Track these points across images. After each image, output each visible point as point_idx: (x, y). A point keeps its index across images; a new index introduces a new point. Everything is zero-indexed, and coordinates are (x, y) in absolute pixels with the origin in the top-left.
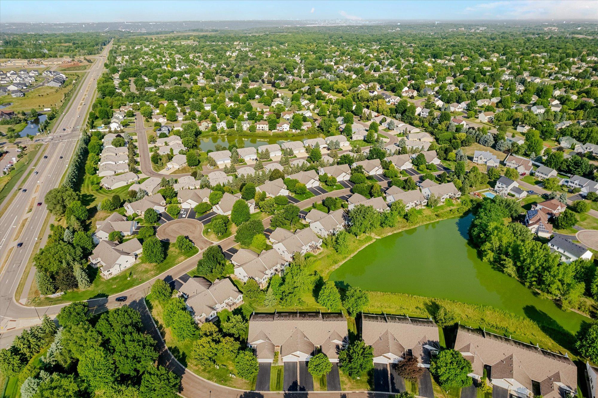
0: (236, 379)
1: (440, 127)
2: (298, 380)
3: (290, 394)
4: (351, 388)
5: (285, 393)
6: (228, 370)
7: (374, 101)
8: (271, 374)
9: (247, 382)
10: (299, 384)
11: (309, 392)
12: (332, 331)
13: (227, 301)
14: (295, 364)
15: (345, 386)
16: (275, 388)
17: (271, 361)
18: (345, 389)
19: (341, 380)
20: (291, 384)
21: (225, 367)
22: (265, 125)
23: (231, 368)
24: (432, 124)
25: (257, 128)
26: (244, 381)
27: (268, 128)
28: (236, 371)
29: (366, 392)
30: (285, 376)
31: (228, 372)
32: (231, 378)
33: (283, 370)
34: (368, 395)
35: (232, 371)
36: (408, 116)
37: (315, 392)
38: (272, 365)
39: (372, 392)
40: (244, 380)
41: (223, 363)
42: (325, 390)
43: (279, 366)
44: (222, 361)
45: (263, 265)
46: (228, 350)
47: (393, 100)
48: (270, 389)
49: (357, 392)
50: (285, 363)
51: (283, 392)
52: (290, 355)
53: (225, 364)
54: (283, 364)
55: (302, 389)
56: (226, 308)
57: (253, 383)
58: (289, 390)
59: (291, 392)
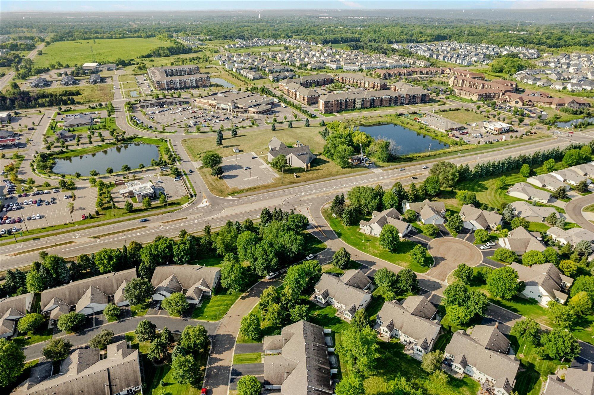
2: (242, 377)
3: (229, 370)
10: (238, 377)
16: (236, 358)
20: (239, 370)
51: (232, 365)
58: (233, 369)
59: (231, 371)
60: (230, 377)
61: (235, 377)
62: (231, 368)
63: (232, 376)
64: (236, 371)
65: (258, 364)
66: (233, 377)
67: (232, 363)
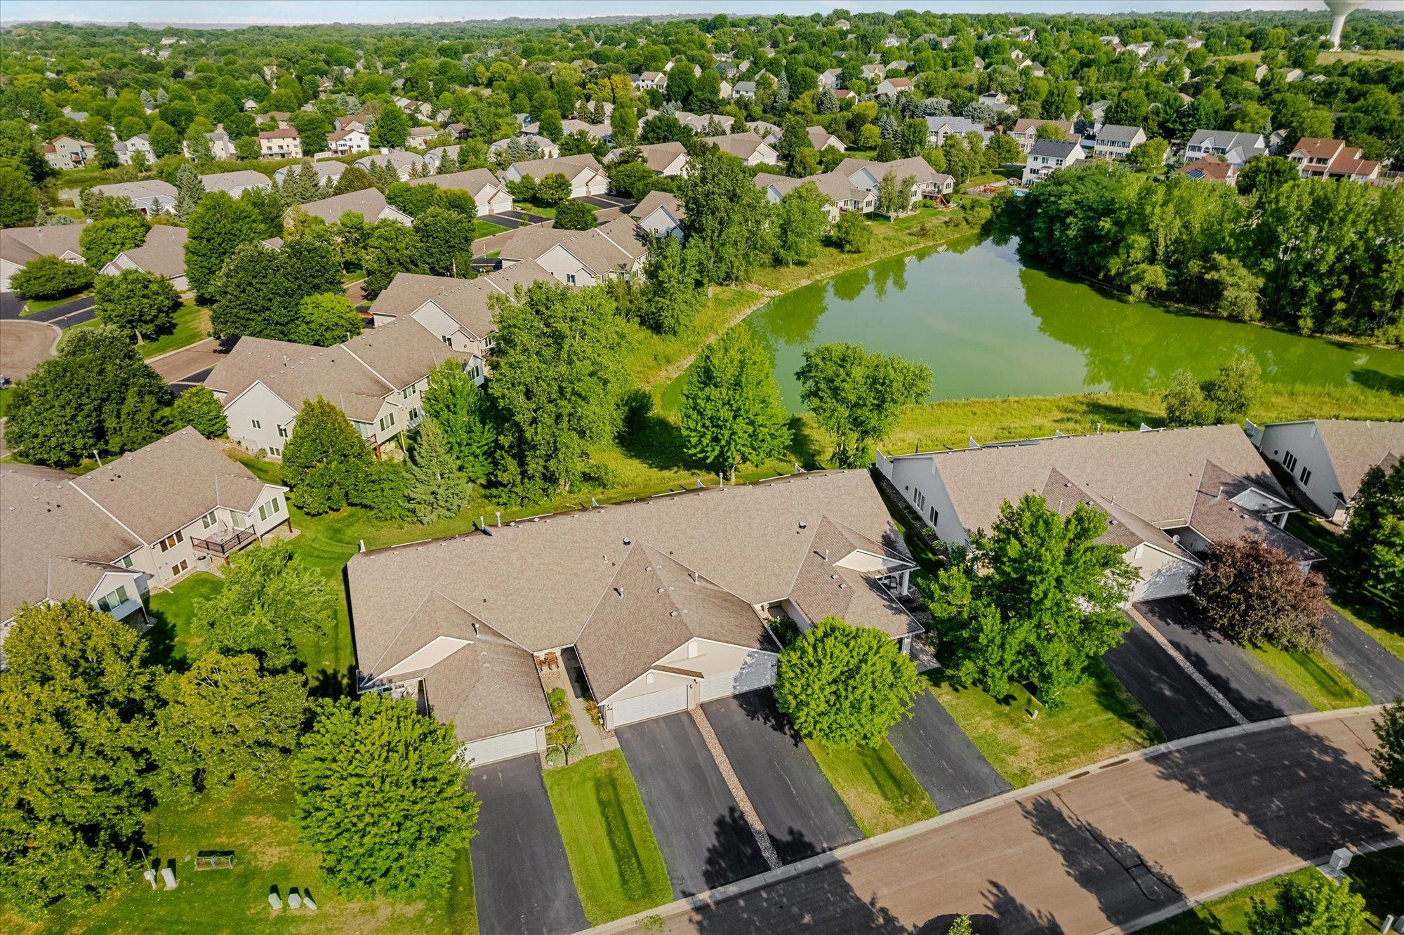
0: (322, 917)
1: (797, 105)
2: (745, 806)
3: (731, 900)
4: (1057, 762)
5: (701, 909)
6: (246, 878)
7: (600, 81)
8: (560, 819)
9: (410, 911)
10: (756, 824)
11: (840, 854)
12: (814, 523)
13: (198, 531)
14: (678, 723)
15: (1015, 764)
16: (615, 896)
17: (529, 741)
18: (1024, 777)
19: (971, 735)
20: (709, 839)
21: (227, 864)
22: (289, 141)
23: (269, 856)
24: (773, 108)
25: (264, 151)
26: (385, 911)
27: (299, 150)
28: (310, 862)
29: (1135, 756)
30: (651, 806)
31: (254, 886)
32: (284, 919)
33: (626, 776)
34: (1154, 769)
35: (284, 870)
36: (702, 101)
37: (876, 841)
38: (547, 766)
39: (1162, 748)
40: (385, 906)
41: (205, 845)
42: (927, 814)
43: (595, 759)
44: (196, 832)
45: (365, 373)
46: (226, 742)
47: (649, 83)
48: (588, 908)
49: (1094, 768)
50: (618, 732)
51: (684, 905)
52: (650, 677)
53: (222, 841)
54: (613, 744)
55: (794, 848)
56: (202, 566)
57: (452, 907)
58: (714, 879)
59: (732, 889)
60: (779, 872)
61: (764, 844)
62: (705, 896)
63: (766, 868)
64: (714, 857)
65: (632, 760)
66: (769, 854)
67: (664, 910)
